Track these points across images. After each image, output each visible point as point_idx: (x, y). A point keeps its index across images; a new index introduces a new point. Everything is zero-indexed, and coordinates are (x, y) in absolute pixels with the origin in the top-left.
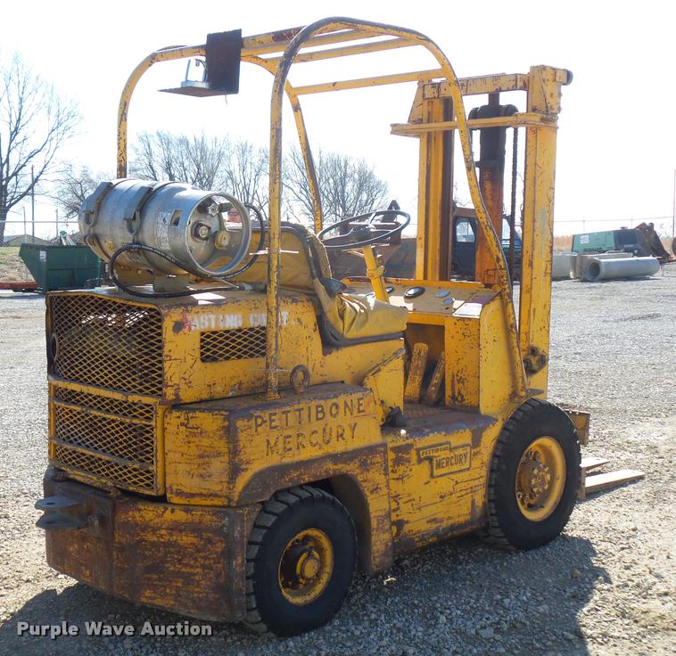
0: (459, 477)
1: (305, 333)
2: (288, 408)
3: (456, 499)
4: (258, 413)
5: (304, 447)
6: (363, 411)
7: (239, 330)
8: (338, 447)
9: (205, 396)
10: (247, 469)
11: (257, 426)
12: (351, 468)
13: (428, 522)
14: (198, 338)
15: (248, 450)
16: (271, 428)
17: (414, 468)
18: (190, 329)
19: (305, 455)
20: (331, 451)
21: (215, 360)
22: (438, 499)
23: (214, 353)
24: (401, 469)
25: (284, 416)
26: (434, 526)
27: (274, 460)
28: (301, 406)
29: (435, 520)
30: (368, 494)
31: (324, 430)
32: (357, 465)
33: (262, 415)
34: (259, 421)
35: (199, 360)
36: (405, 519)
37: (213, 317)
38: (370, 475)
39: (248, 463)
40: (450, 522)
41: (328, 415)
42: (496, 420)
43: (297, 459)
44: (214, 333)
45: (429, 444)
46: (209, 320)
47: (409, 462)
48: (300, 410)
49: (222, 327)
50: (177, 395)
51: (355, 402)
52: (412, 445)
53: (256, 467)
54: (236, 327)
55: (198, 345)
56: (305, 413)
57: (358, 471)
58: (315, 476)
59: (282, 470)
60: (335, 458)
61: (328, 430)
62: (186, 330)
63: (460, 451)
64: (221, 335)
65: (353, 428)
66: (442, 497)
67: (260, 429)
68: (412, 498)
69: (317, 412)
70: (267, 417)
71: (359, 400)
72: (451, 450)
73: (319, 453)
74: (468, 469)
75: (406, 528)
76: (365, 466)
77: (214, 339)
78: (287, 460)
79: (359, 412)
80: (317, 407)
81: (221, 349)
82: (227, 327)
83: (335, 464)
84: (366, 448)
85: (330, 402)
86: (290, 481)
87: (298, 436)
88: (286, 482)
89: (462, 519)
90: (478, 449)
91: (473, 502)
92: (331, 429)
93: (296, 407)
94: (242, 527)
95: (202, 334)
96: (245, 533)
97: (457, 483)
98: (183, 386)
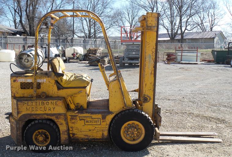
0: (97, 126)
1: (51, 85)
2: (33, 101)
3: (95, 132)
4: (24, 101)
5: (38, 111)
7: (31, 83)
8: (49, 112)
9: (22, 96)
10: (21, 113)
11: (23, 104)
12: (53, 118)
13: (84, 136)
14: (20, 84)
15: (21, 109)
16: (28, 105)
17: (78, 121)
18: (18, 82)
19: (38, 112)
20: (47, 113)
21: (25, 89)
22: (88, 131)
23: (25, 87)
24: (73, 121)
25: (32, 103)
26: (87, 137)
27: (29, 112)
28: (37, 101)
29: (87, 136)
30: (59, 125)
31: (44, 108)
32: (55, 117)
33: (25, 102)
34: (24, 103)
35: (20, 89)
36: (76, 133)
37: (24, 79)
38: (59, 120)
39: (21, 112)
41: (45, 104)
42: (113, 113)
43: (36, 113)
44: (25, 83)
45: (84, 116)
46: (23, 80)
47: (77, 119)
48: (36, 102)
49: (26, 82)
50: (14, 95)
51: (54, 102)
52: (77, 115)
53: (23, 113)
54: (30, 82)
55: (20, 85)
56: (38, 103)
57: (55, 119)
58: (41, 118)
59: (31, 115)
60: (47, 115)
61: (45, 108)
62: (17, 82)
64: (26, 83)
65: (54, 109)
66: (90, 130)
67: (24, 105)
68: (78, 128)
69: (42, 103)
70: (26, 103)
71: (56, 102)
72: (92, 119)
73: (43, 113)
74: (100, 125)
75: (76, 136)
76: (57, 118)
77: (24, 84)
78: (33, 113)
79: (56, 105)
80: (42, 102)
81: (26, 86)
82: (28, 82)
83: (47, 116)
84: (58, 114)
85: (46, 101)
86: (33, 117)
87: (36, 108)
88: (32, 118)
89: (98, 138)
90: (105, 120)
91: (103, 134)
92: (46, 108)
93: (35, 101)
94: (19, 125)
95: (21, 83)
96: (20, 127)
97: (96, 128)
98: (16, 93)
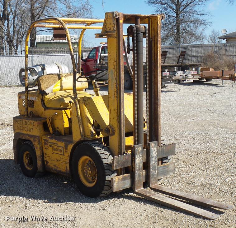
0: (61, 156)
3: (61, 163)
4: (16, 119)
5: (23, 130)
6: (34, 126)
8: (30, 133)
12: (31, 139)
13: (54, 166)
16: (18, 123)
17: (49, 147)
18: (21, 98)
19: (24, 132)
20: (28, 133)
24: (46, 146)
26: (55, 168)
27: (19, 131)
32: (33, 139)
35: (23, 106)
36: (48, 161)
38: (36, 143)
40: (60, 169)
41: (27, 124)
42: (73, 143)
43: (22, 132)
45: (52, 142)
46: (24, 97)
47: (48, 145)
48: (22, 121)
50: (20, 113)
51: (33, 123)
52: (48, 140)
55: (22, 102)
57: (33, 141)
58: (25, 138)
59: (20, 134)
60: (29, 135)
63: (60, 148)
65: (32, 129)
66: (57, 160)
67: (16, 123)
68: (49, 156)
69: (25, 123)
72: (57, 146)
73: (26, 133)
74: (63, 155)
75: (48, 164)
80: (25, 121)
85: (28, 121)
86: (21, 137)
87: (22, 127)
89: (63, 170)
90: (67, 150)
91: (66, 167)
92: (28, 128)
95: (23, 100)
97: (61, 158)
98: (21, 111)
